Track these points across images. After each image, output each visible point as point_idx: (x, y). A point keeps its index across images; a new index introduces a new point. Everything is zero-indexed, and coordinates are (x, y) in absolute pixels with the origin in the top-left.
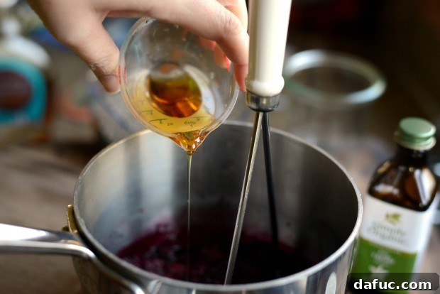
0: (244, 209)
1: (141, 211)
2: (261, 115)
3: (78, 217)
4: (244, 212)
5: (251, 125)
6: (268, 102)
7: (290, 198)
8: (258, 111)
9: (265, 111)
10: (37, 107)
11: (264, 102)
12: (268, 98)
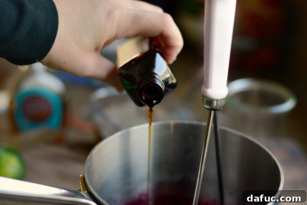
0: (201, 178)
1: (129, 184)
2: (213, 112)
3: (88, 182)
4: (201, 181)
5: (205, 124)
6: (217, 104)
7: (232, 175)
8: (211, 110)
9: (215, 110)
10: (55, 121)
11: (215, 102)
12: (217, 100)
